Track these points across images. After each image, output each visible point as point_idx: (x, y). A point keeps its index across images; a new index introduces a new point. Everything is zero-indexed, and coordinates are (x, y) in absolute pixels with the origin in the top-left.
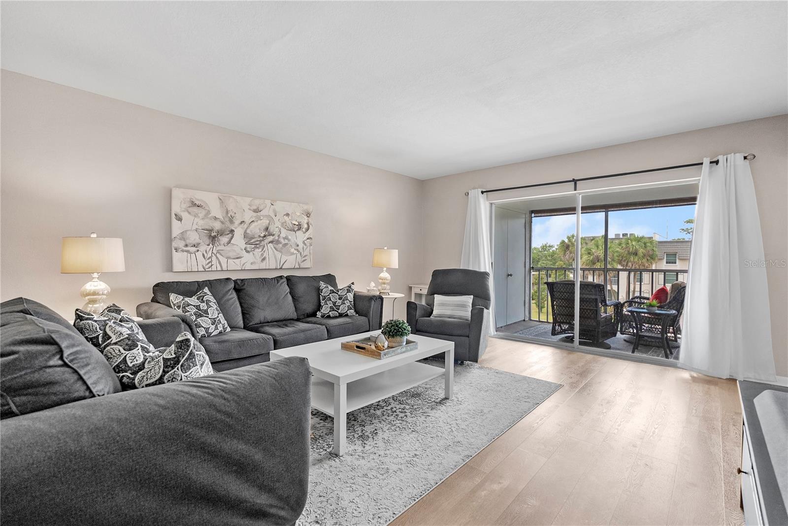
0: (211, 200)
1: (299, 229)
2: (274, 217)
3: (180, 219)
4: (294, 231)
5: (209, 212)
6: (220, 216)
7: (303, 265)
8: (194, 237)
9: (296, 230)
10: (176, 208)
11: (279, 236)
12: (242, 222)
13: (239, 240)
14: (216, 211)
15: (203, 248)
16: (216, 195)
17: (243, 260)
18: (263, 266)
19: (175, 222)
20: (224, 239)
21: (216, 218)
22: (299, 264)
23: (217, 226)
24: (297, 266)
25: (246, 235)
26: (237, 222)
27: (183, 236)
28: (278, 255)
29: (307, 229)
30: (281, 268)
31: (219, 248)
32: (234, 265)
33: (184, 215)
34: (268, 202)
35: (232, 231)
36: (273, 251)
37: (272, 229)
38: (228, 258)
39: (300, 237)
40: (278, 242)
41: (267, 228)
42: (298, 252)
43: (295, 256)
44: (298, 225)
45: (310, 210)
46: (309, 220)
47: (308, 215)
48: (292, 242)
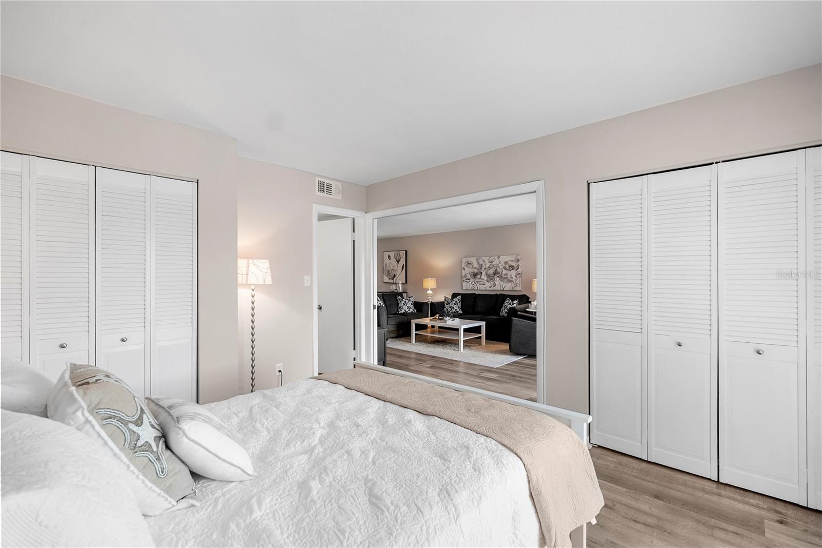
0: (473, 260)
1: (513, 269)
3: (464, 270)
4: (510, 270)
5: (473, 266)
6: (477, 267)
7: (515, 289)
8: (469, 276)
10: (463, 266)
11: (502, 273)
12: (485, 268)
13: (484, 277)
14: (476, 265)
15: (471, 280)
16: (475, 258)
17: (486, 286)
18: (494, 288)
19: (463, 271)
20: (479, 277)
21: (475, 268)
23: (476, 271)
24: (512, 289)
25: (487, 274)
26: (483, 269)
27: (465, 276)
28: (502, 283)
29: (518, 269)
30: (503, 290)
31: (477, 280)
32: (482, 287)
33: (466, 268)
34: (496, 258)
35: (481, 273)
36: (499, 282)
37: (498, 270)
38: (480, 284)
39: (513, 273)
40: (501, 277)
41: (496, 270)
42: (512, 281)
43: (510, 284)
44: (512, 267)
45: (519, 257)
46: (519, 263)
47: (518, 261)
48: (509, 276)
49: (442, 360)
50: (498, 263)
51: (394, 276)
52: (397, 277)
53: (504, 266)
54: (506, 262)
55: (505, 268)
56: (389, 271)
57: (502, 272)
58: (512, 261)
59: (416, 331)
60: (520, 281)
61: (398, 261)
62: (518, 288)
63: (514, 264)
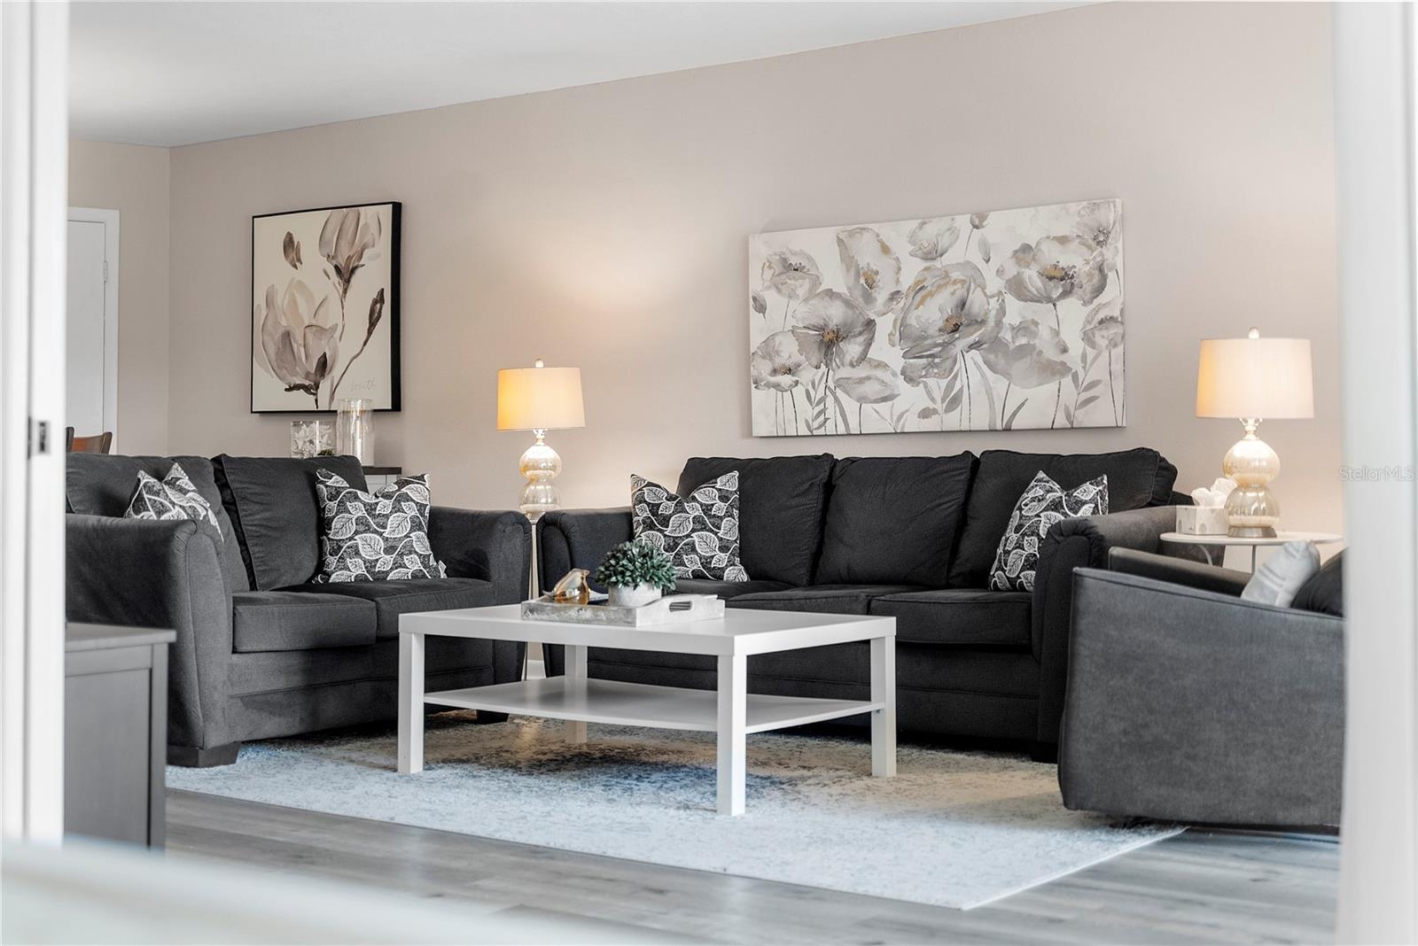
0: (818, 247)
1: (1066, 294)
2: (981, 265)
3: (761, 308)
4: (1050, 300)
5: (816, 281)
6: (840, 287)
7: (1084, 418)
8: (789, 350)
9: (1055, 295)
10: (756, 285)
11: (999, 323)
12: (895, 295)
13: (886, 350)
14: (835, 278)
15: (807, 375)
16: (828, 235)
17: (899, 405)
18: (952, 421)
19: (753, 314)
20: (852, 349)
21: (830, 294)
22: (1068, 416)
23: (835, 314)
24: (1061, 422)
25: (902, 331)
26: (881, 296)
27: (769, 350)
28: (999, 384)
29: (1100, 289)
30: (1007, 430)
31: (845, 372)
32: (877, 418)
33: (771, 297)
34: (963, 222)
35: (870, 324)
36: (983, 375)
37: (977, 302)
38: (862, 400)
39: (1072, 314)
40: (996, 343)
41: (963, 304)
42: (1063, 369)
43: (1053, 386)
44: (1063, 279)
45: (1108, 216)
46: (1108, 253)
47: (1101, 237)
48: (1044, 340)
49: (594, 869)
50: (977, 260)
51: (323, 366)
52: (336, 373)
53: (1012, 270)
54: (1026, 248)
55: (1017, 288)
56: (287, 335)
57: (1002, 311)
58: (1063, 240)
59: (429, 688)
60: (1117, 367)
61: (346, 274)
62: (1101, 414)
63: (1076, 259)
